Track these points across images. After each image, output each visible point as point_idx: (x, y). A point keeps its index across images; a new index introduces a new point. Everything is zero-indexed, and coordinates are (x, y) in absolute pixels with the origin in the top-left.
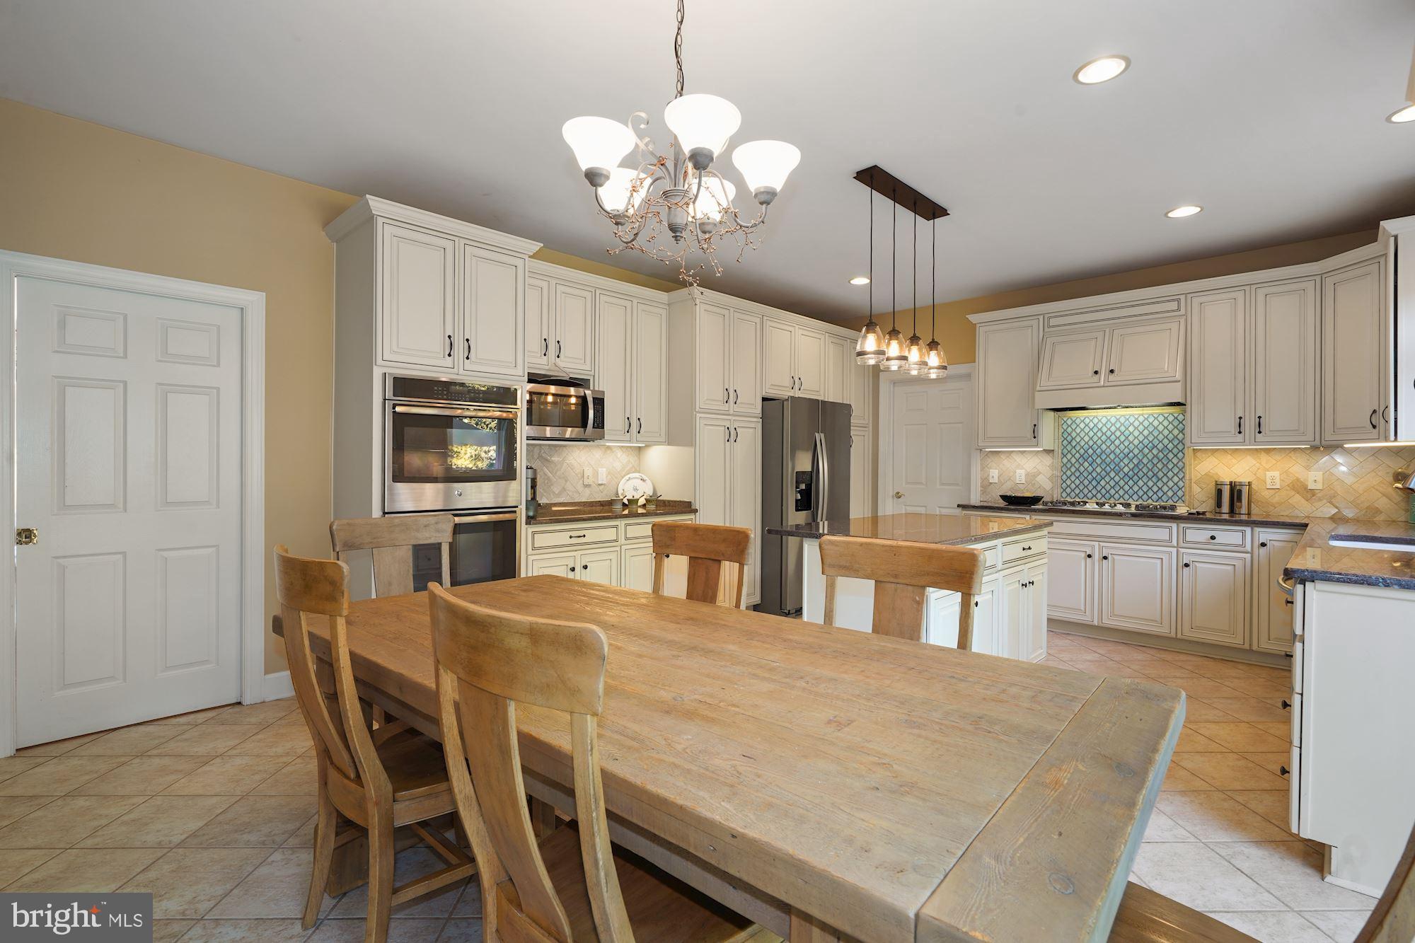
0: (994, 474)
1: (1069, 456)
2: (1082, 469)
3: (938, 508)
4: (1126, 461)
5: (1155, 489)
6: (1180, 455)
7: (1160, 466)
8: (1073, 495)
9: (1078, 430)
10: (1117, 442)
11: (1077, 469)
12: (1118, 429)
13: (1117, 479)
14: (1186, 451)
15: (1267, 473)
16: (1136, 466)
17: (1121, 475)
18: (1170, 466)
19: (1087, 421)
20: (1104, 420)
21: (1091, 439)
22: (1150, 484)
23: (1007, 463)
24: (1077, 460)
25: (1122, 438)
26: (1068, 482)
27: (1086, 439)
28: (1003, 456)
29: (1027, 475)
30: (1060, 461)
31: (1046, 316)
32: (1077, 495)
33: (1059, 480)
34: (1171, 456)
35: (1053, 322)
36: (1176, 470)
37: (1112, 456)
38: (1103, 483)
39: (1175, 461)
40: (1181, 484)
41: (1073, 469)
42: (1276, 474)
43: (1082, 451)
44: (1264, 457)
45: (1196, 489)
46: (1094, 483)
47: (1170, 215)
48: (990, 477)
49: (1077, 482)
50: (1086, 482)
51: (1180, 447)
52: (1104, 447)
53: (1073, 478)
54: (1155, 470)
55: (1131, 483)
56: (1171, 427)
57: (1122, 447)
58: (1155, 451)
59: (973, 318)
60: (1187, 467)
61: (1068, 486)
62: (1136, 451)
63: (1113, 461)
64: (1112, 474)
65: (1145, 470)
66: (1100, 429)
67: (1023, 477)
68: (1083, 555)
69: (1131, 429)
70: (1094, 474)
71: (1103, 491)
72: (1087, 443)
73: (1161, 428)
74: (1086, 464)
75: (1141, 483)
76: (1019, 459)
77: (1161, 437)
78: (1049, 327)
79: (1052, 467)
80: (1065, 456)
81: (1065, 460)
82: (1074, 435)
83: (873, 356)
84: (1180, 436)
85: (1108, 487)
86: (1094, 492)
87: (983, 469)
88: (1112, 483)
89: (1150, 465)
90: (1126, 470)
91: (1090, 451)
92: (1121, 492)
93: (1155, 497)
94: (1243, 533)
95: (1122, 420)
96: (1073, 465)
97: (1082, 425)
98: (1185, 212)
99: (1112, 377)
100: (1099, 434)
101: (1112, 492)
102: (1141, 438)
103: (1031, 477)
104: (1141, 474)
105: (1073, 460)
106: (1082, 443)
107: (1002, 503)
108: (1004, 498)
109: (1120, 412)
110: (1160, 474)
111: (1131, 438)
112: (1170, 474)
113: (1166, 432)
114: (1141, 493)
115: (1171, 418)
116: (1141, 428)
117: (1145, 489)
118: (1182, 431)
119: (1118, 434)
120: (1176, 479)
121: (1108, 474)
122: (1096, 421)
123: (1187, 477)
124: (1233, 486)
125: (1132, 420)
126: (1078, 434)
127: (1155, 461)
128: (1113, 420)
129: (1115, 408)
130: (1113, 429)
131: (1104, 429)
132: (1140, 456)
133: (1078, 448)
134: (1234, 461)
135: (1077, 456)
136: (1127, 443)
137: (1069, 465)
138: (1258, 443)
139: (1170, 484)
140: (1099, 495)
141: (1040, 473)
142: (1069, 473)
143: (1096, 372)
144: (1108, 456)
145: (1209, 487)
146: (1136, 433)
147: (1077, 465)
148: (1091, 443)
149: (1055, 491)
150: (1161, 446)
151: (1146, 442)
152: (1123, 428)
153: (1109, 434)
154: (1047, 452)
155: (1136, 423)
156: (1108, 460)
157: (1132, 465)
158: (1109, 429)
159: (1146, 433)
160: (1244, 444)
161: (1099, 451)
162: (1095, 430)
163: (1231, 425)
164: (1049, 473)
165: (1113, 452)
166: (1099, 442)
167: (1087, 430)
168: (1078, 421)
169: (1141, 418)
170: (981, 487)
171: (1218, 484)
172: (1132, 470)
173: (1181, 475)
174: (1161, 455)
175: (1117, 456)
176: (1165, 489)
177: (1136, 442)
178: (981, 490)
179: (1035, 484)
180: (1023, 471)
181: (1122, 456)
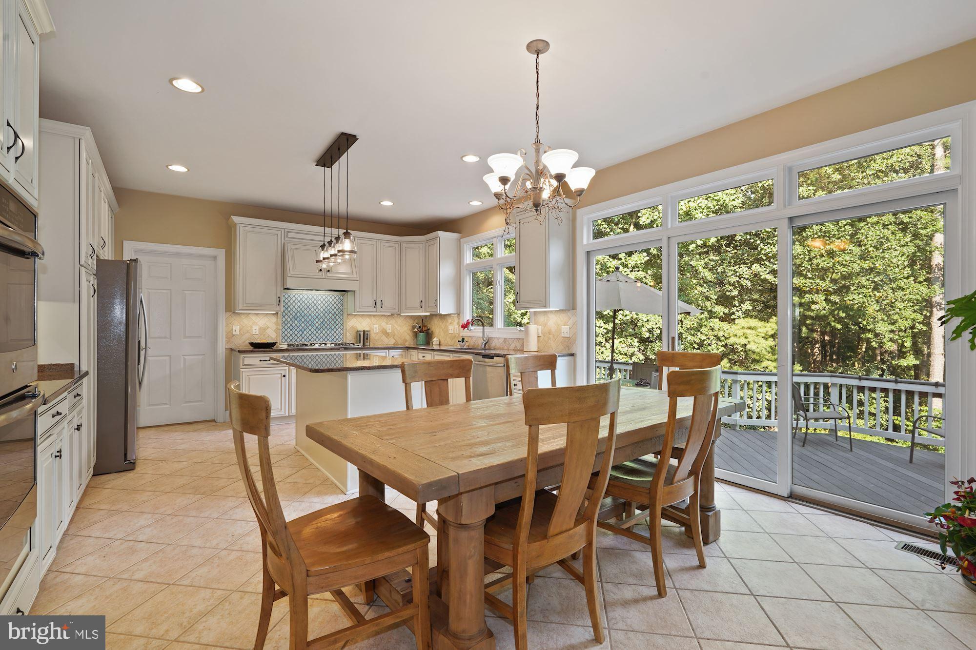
0: (236, 329)
1: (286, 317)
2: (294, 325)
3: (182, 356)
4: (317, 320)
5: (331, 335)
6: (341, 317)
7: (333, 322)
8: (293, 340)
9: (292, 302)
10: (312, 309)
11: (291, 325)
12: (313, 302)
13: (312, 330)
14: (344, 315)
15: (374, 326)
16: (322, 322)
17: (315, 328)
18: (337, 322)
19: (297, 296)
21: (299, 307)
22: (328, 332)
23: (245, 321)
24: (291, 319)
25: (315, 307)
26: (286, 333)
27: (296, 307)
28: (243, 317)
29: (260, 329)
30: (281, 320)
31: (286, 230)
32: (291, 340)
33: (281, 330)
34: (337, 317)
35: (290, 235)
36: (339, 325)
37: (310, 317)
38: (305, 332)
39: (339, 320)
40: (342, 332)
41: (289, 325)
42: (377, 326)
43: (294, 314)
44: (373, 319)
45: (348, 334)
46: (301, 333)
48: (234, 330)
49: (291, 332)
50: (296, 332)
51: (341, 313)
52: (306, 312)
53: (289, 330)
54: (331, 325)
55: (319, 332)
56: (337, 303)
57: (315, 312)
58: (330, 315)
59: (236, 219)
60: (345, 323)
61: (286, 335)
62: (322, 315)
63: (310, 320)
64: (310, 328)
65: (326, 325)
66: (304, 302)
67: (257, 330)
69: (319, 302)
70: (301, 328)
71: (306, 337)
72: (296, 309)
73: (333, 303)
74: (296, 322)
75: (324, 332)
76: (254, 318)
77: (333, 308)
78: (287, 237)
79: (276, 323)
80: (284, 317)
81: (284, 319)
82: (289, 304)
84: (341, 308)
85: (308, 335)
86: (301, 338)
87: (227, 325)
88: (310, 333)
89: (328, 323)
90: (317, 325)
91: (298, 314)
92: (315, 337)
94: (386, 352)
95: (315, 297)
96: (288, 322)
97: (294, 299)
100: (303, 304)
101: (310, 337)
102: (324, 308)
103: (263, 330)
104: (324, 327)
105: (289, 320)
106: (294, 309)
107: (251, 348)
108: (252, 344)
109: (314, 292)
110: (333, 327)
111: (319, 307)
112: (337, 327)
113: (335, 305)
114: (324, 337)
115: (339, 299)
116: (324, 302)
117: (326, 335)
118: (342, 305)
119: (313, 305)
120: (339, 330)
121: (308, 327)
122: (301, 296)
123: (345, 328)
124: (364, 332)
125: (320, 297)
126: (292, 304)
127: (331, 320)
128: (310, 297)
130: (310, 302)
131: (306, 302)
132: (324, 317)
134: (362, 320)
135: (291, 317)
136: (317, 310)
137: (286, 322)
138: (381, 312)
139: (337, 332)
140: (303, 340)
141: (268, 327)
142: (286, 327)
143: (321, 270)
144: (308, 317)
145: (354, 333)
146: (322, 305)
147: (291, 322)
148: (299, 309)
149: (278, 339)
150: (333, 312)
151: (326, 310)
152: (315, 302)
153: (308, 304)
154: (273, 314)
155: (322, 300)
156: (308, 320)
157: (319, 323)
158: (308, 302)
159: (326, 305)
160: (376, 312)
161: (303, 314)
162: (301, 302)
163: (371, 303)
164: (275, 327)
165: (310, 315)
166: (303, 309)
167: (296, 301)
168: (291, 296)
169: (324, 297)
170: (226, 338)
171: (357, 331)
172: (320, 325)
173: (342, 327)
174: (333, 317)
175: (312, 317)
176: (335, 335)
177: (322, 310)
178: (226, 340)
179: (265, 334)
180: (257, 327)
181: (315, 317)
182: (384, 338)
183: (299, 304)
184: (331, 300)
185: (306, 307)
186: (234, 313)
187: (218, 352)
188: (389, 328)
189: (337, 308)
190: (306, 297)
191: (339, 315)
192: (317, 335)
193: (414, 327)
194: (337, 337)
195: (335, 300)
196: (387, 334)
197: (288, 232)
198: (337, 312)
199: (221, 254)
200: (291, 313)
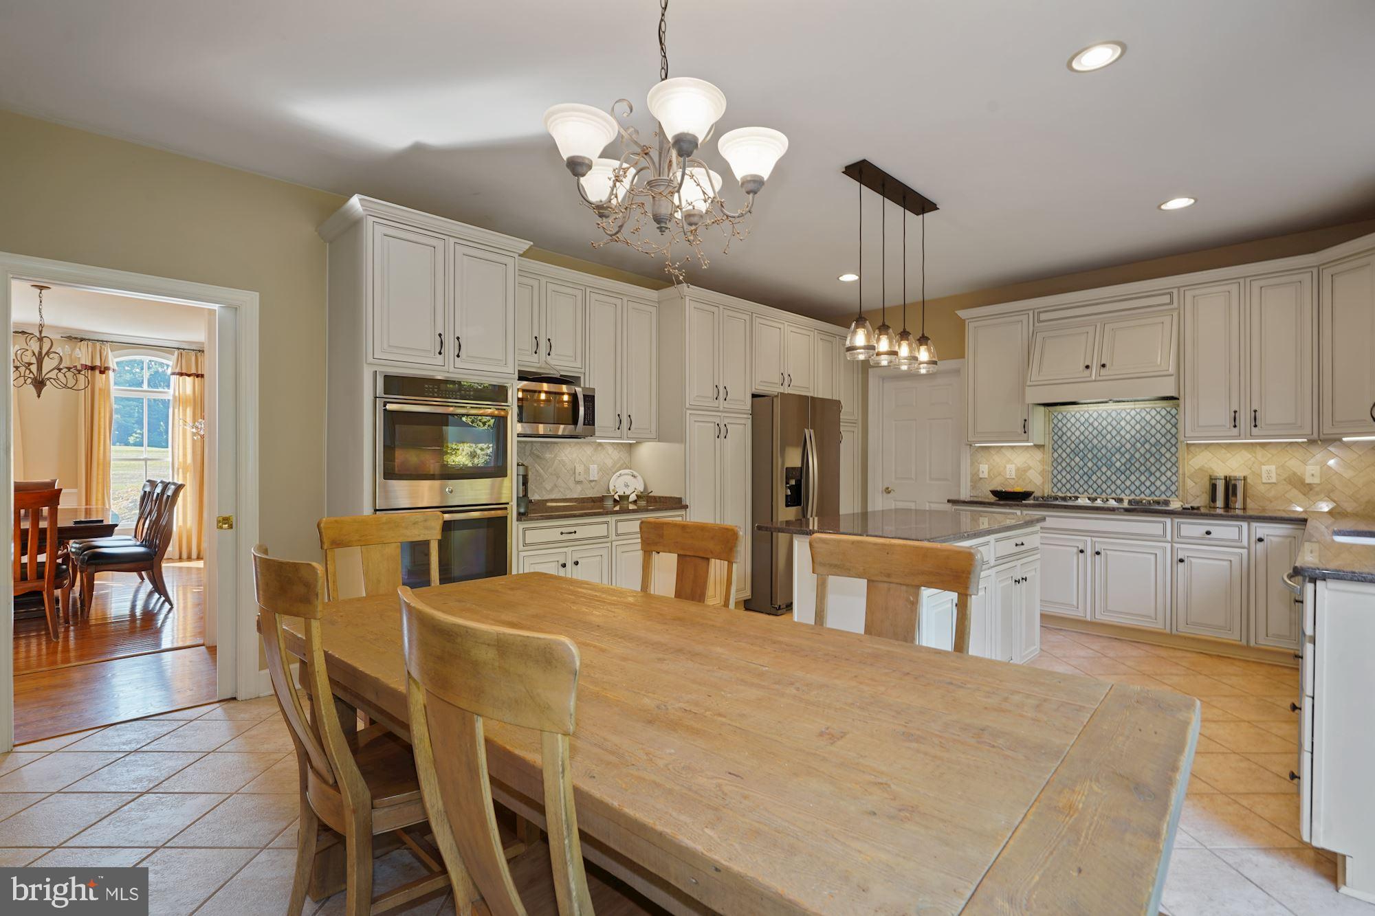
0: (984, 470)
1: (1060, 451)
2: (1073, 464)
3: (928, 504)
4: (1118, 456)
5: (1148, 484)
6: (1173, 449)
7: (1152, 460)
8: (1072, 490)
9: (1069, 425)
10: (1109, 437)
11: (1069, 464)
12: (1110, 424)
13: (1109, 473)
14: (1179, 445)
15: (1263, 467)
16: (1129, 460)
17: (1113, 469)
18: (1163, 460)
19: (1078, 415)
20: (1095, 415)
21: (1082, 433)
22: (1143, 478)
23: (997, 459)
24: (1068, 455)
25: (1114, 433)
26: (1059, 477)
27: (1077, 433)
28: (993, 452)
29: (1018, 470)
30: (1051, 455)
31: (1036, 311)
32: (1068, 490)
33: (1050, 475)
34: (1163, 450)
36: (1169, 465)
37: (1104, 451)
38: (1094, 478)
39: (1168, 455)
40: (1174, 478)
41: (1064, 464)
42: (1273, 468)
43: (1073, 446)
44: (1260, 453)
45: (1189, 483)
46: (1086, 478)
47: (1163, 207)
48: (980, 472)
49: (1068, 477)
50: (1077, 477)
51: (1173, 441)
52: (1095, 442)
53: (1064, 473)
54: (1148, 464)
55: (1123, 477)
56: (1163, 421)
57: (1114, 441)
58: (1147, 446)
59: (962, 314)
60: (1180, 461)
61: (1059, 481)
62: (1128, 446)
63: (1104, 455)
64: (1104, 469)
65: (1137, 465)
66: (1091, 424)
67: (1013, 472)
68: (1075, 550)
69: (1123, 423)
70: (1086, 469)
71: (1095, 486)
72: (1078, 438)
73: (1153, 422)
74: (1077, 459)
75: (1133, 478)
76: (1008, 453)
77: (1153, 431)
78: (1039, 321)
79: (1042, 462)
80: (1056, 451)
81: (1056, 455)
82: (1064, 429)
83: (862, 350)
84: (1173, 431)
85: (1099, 482)
86: (1086, 487)
87: (972, 464)
88: (1104, 478)
89: (1142, 460)
90: (1118, 464)
91: (1082, 446)
93: (1147, 492)
95: (1114, 414)
96: (1064, 460)
97: (1073, 420)
98: (1178, 203)
99: (1103, 371)
100: (1090, 429)
101: (1104, 487)
102: (1133, 432)
103: (1021, 472)
104: (1133, 469)
105: (1064, 455)
106: (1073, 438)
107: (992, 499)
108: (995, 493)
109: (1111, 406)
110: (1153, 469)
111: (1123, 433)
112: (1163, 469)
113: (1159, 427)
114: (1133, 488)
115: (1164, 413)
116: (1133, 422)
117: (1137, 483)
118: (1175, 426)
119: (1109, 428)
120: (1169, 474)
121: (1100, 469)
122: (1087, 415)
123: (1181, 471)
124: (1229, 479)
125: (1123, 414)
126: (1069, 429)
127: (1148, 455)
128: (1104, 415)
129: (1106, 402)
130: (1104, 423)
131: (1096, 424)
132: (1132, 451)
133: (1069, 442)
134: (1229, 455)
135: (1068, 450)
136: (1118, 438)
137: (1060, 460)
138: (1263, 437)
139: (1164, 478)
140: (1090, 490)
141: (1030, 468)
142: (1060, 468)
143: (1087, 367)
144: (1099, 451)
145: (1203, 482)
146: (1128, 427)
147: (1068, 460)
148: (1083, 438)
149: (1046, 486)
150: (1153, 441)
151: (1138, 436)
152: (1115, 423)
153: (1100, 428)
154: (1037, 447)
155: (1128, 418)
156: (1099, 455)
157: (1123, 460)
158: (1100, 424)
159: (1138, 427)
161: (1090, 446)
162: (1086, 425)
163: (1227, 420)
164: (1040, 468)
165: (1104, 446)
166: (1091, 437)
167: (1078, 425)
168: (1070, 416)
169: (1134, 413)
170: (971, 481)
171: (1211, 479)
172: (1124, 464)
173: (1174, 469)
174: (1153, 450)
175: (1109, 451)
176: (1157, 483)
177: (1128, 436)
178: (971, 486)
179: (1025, 479)
180: (1013, 467)
181: (1113, 450)
182: (1295, 495)
183: (1082, 429)
184: (1148, 418)
188: (1310, 472)
189: (1164, 431)
191: (1168, 445)
192: (1119, 482)
194: (1162, 488)
195: (1158, 417)
196: (1304, 487)
197: (1038, 313)
200: (1068, 444)
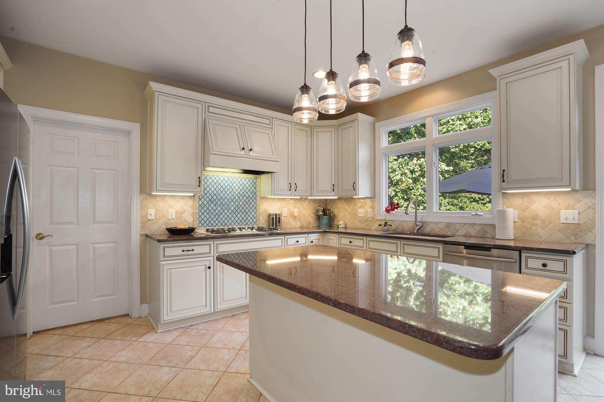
0: (152, 213)
1: (203, 200)
2: (210, 208)
3: (91, 244)
4: (232, 203)
6: (255, 200)
7: (247, 206)
8: (210, 225)
9: (208, 184)
10: (228, 192)
11: (208, 208)
12: (229, 185)
13: (228, 214)
14: (257, 198)
16: (237, 206)
17: (230, 211)
18: (251, 206)
21: (215, 189)
22: (243, 216)
23: (161, 204)
24: (208, 203)
26: (203, 217)
27: (213, 189)
28: (158, 199)
29: (177, 212)
30: (198, 203)
31: (207, 104)
33: (197, 214)
34: (251, 201)
35: (211, 109)
36: (253, 208)
37: (226, 200)
38: (221, 216)
39: (253, 203)
40: (255, 215)
41: (205, 208)
42: (287, 210)
44: (283, 202)
45: (261, 218)
46: (217, 217)
48: (149, 214)
49: (208, 216)
50: (212, 216)
51: (255, 196)
52: (222, 195)
53: (205, 214)
54: (245, 208)
56: (251, 186)
57: (230, 195)
58: (245, 198)
59: (154, 86)
60: (258, 206)
61: (203, 219)
62: (237, 198)
63: (226, 203)
64: (226, 211)
65: (241, 208)
66: (220, 184)
67: (174, 214)
69: (235, 185)
70: (217, 211)
71: (222, 221)
72: (213, 192)
73: (247, 186)
74: (212, 205)
75: (239, 216)
76: (171, 201)
77: (247, 191)
78: (209, 112)
79: (193, 207)
80: (200, 200)
81: (201, 202)
82: (206, 186)
84: (255, 191)
85: (224, 219)
86: (217, 222)
87: (142, 209)
88: (226, 216)
89: (243, 206)
90: (232, 208)
91: (215, 197)
96: (205, 205)
97: (210, 181)
99: (251, 152)
100: (219, 187)
101: (226, 221)
102: (239, 190)
103: (179, 214)
104: (239, 211)
105: (205, 203)
106: (210, 192)
108: (168, 231)
110: (247, 211)
111: (234, 190)
112: (251, 211)
113: (249, 188)
114: (239, 221)
115: (251, 181)
116: (239, 185)
118: (255, 188)
119: (229, 187)
120: (253, 213)
121: (224, 211)
122: (217, 178)
123: (258, 212)
124: (276, 215)
125: (235, 180)
126: (208, 186)
127: (245, 203)
128: (226, 179)
130: (226, 184)
131: (222, 184)
132: (239, 201)
133: (208, 195)
134: (273, 204)
135: (208, 200)
136: (232, 193)
137: (203, 206)
138: (295, 195)
139: (251, 216)
140: (219, 224)
141: (185, 211)
143: (243, 149)
144: (224, 200)
145: (266, 217)
146: (237, 188)
147: (207, 206)
148: (215, 192)
149: (195, 223)
150: (247, 195)
151: (241, 193)
152: (231, 185)
153: (224, 187)
154: (190, 197)
155: (237, 182)
156: (224, 203)
157: (235, 206)
158: (224, 184)
159: (241, 188)
160: (291, 195)
161: (219, 197)
162: (217, 184)
163: (286, 186)
164: (191, 211)
165: (226, 198)
166: (219, 192)
167: (213, 184)
168: (208, 178)
169: (239, 180)
170: (141, 223)
171: (270, 215)
172: (235, 208)
173: (255, 211)
174: (247, 200)
175: (228, 200)
176: (249, 218)
177: (237, 193)
178: (141, 226)
179: (181, 219)
180: (173, 211)
181: (230, 200)
182: (292, 221)
183: (215, 186)
184: (245, 183)
185: (222, 189)
186: (150, 194)
187: (132, 239)
188: (296, 211)
189: (251, 191)
190: (222, 179)
191: (253, 198)
192: (232, 219)
193: (318, 211)
194: (251, 221)
195: (249, 183)
196: (294, 217)
197: (209, 106)
198: (251, 196)
199: (135, 128)
200: (208, 196)
